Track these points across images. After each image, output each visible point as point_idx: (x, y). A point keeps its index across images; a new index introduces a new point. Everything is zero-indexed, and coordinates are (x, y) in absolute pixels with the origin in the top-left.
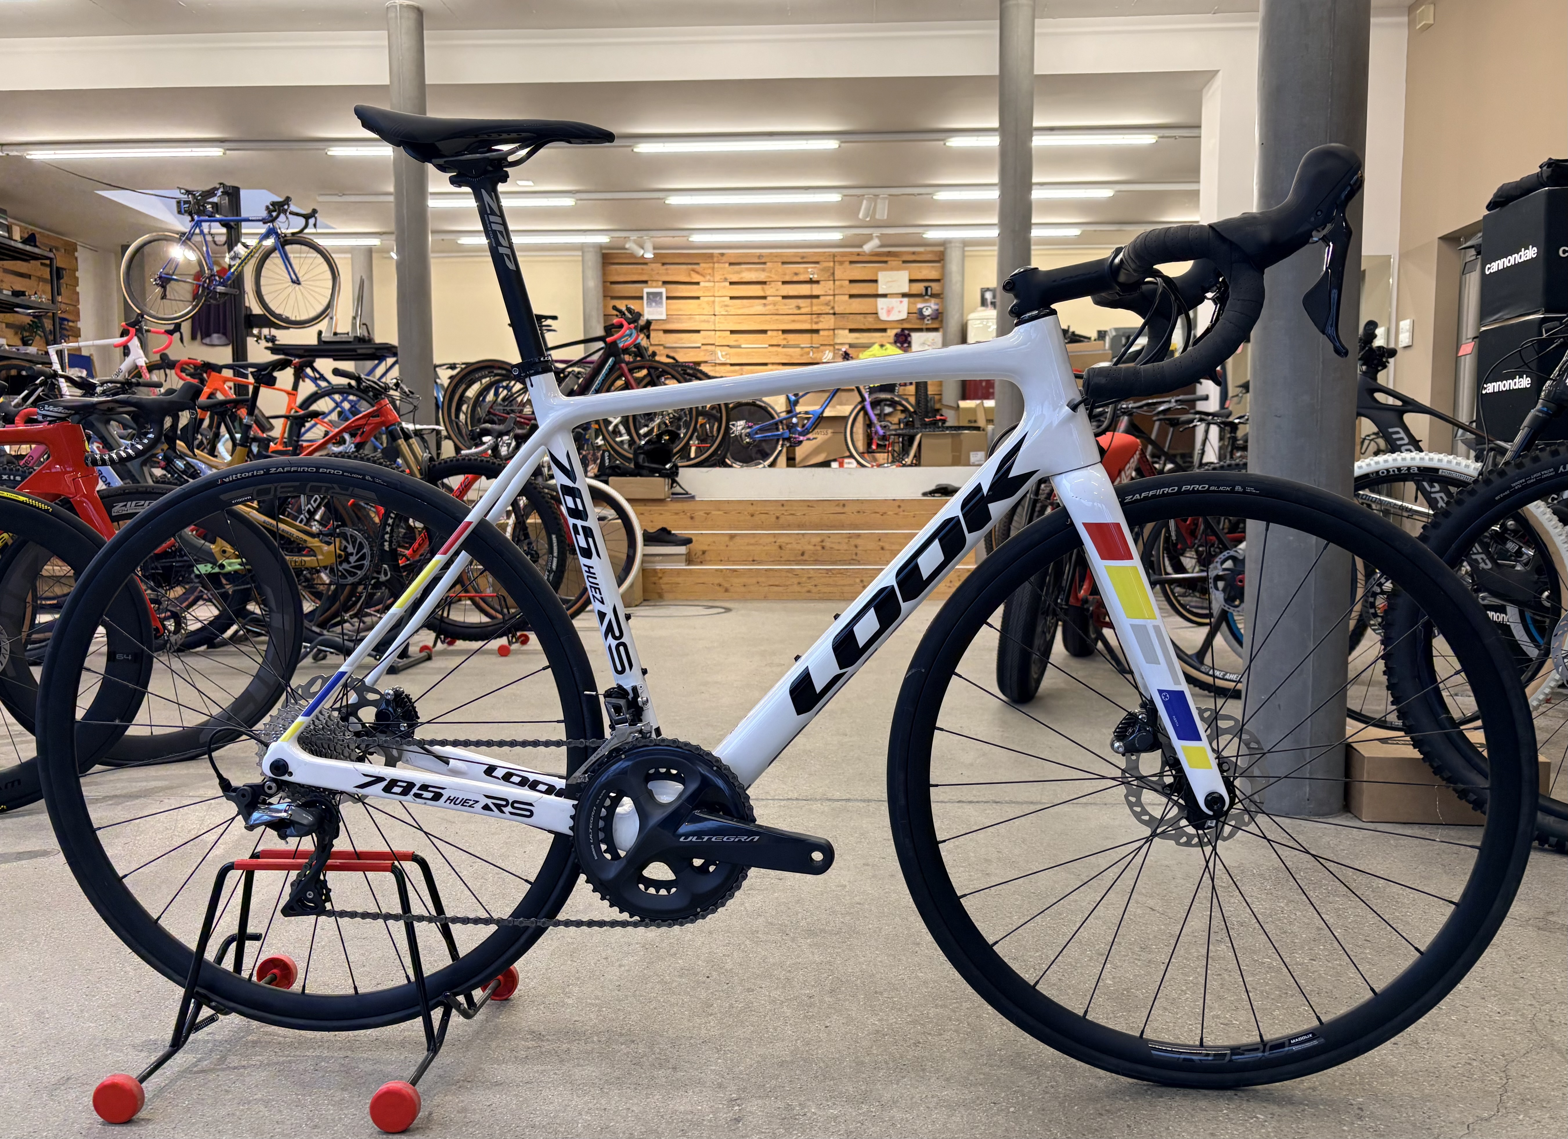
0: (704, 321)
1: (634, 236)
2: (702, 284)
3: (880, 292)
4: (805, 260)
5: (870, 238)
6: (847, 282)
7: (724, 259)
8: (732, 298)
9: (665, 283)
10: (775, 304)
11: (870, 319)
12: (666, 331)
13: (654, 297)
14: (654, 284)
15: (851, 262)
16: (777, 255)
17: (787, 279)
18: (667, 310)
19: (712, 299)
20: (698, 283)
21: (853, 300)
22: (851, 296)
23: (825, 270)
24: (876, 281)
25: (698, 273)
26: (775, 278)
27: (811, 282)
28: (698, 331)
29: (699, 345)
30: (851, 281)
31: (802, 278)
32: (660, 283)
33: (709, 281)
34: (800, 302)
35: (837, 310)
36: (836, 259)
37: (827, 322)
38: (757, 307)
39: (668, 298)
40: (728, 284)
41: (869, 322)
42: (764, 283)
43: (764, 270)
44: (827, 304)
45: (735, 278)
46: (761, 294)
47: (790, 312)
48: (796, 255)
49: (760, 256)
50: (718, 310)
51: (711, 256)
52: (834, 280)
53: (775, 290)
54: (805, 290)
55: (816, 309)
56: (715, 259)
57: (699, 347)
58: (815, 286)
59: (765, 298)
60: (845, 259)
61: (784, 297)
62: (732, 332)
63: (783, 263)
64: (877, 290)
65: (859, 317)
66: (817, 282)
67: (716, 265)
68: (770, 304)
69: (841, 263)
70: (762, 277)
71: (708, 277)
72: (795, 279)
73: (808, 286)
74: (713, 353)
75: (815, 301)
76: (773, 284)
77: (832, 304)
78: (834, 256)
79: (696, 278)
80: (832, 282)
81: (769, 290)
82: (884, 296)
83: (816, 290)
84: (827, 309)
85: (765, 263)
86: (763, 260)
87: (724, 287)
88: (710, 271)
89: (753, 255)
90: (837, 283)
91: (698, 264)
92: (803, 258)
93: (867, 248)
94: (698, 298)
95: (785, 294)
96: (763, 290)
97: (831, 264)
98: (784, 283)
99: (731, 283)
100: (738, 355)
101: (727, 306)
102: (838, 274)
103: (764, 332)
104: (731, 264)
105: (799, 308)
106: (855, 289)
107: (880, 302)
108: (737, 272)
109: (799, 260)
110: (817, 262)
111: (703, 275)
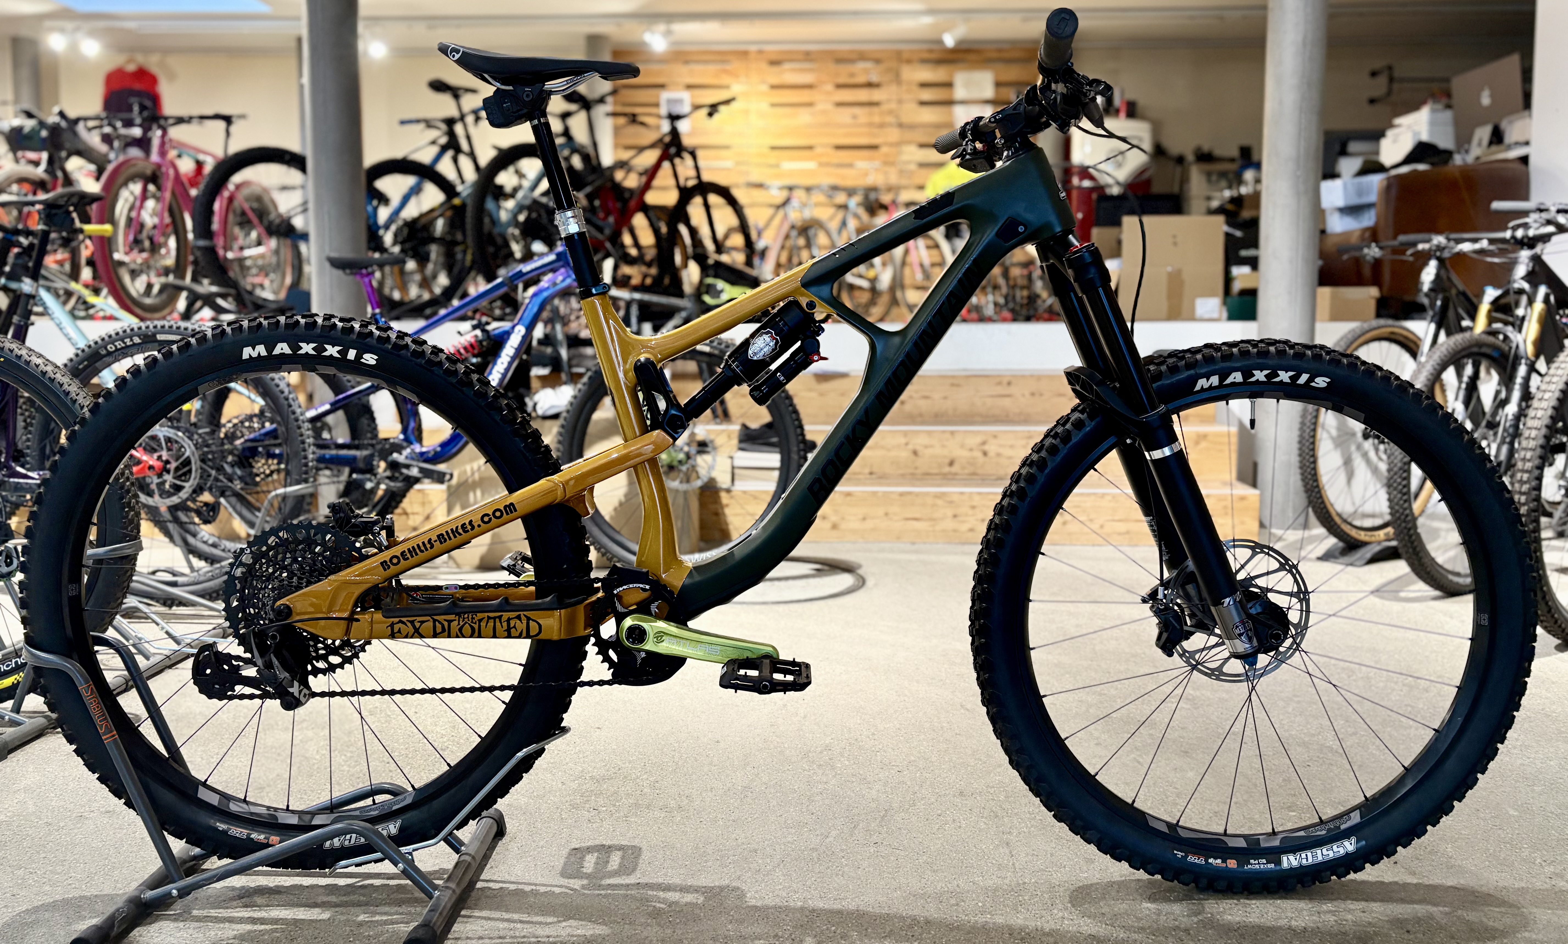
0: (736, 135)
2: (734, 88)
3: (958, 97)
4: (863, 58)
6: (917, 86)
7: (762, 56)
8: (773, 105)
9: (687, 87)
10: (824, 113)
14: (674, 88)
15: (922, 62)
16: (830, 52)
17: (841, 81)
19: (747, 106)
20: (728, 87)
21: (923, 109)
22: (922, 104)
23: (888, 69)
24: (952, 85)
25: (726, 73)
26: (828, 80)
27: (870, 85)
28: (728, 148)
29: (731, 164)
30: (922, 85)
31: (859, 80)
32: (681, 87)
33: (744, 83)
34: (857, 111)
35: (904, 120)
36: (902, 57)
37: (894, 134)
38: (801, 116)
39: (693, 106)
40: (767, 88)
42: (810, 87)
43: (810, 70)
44: (891, 113)
45: (775, 81)
46: (809, 100)
47: (845, 123)
48: (852, 52)
49: (806, 53)
50: (753, 119)
51: (745, 53)
52: (899, 84)
53: (825, 95)
54: (863, 95)
55: (877, 119)
56: (751, 57)
57: (730, 167)
58: (874, 90)
59: (812, 105)
60: (913, 57)
61: (837, 105)
62: (772, 148)
63: (836, 62)
64: (953, 95)
65: (930, 130)
66: (878, 86)
67: (753, 65)
68: (817, 113)
69: (909, 61)
70: (807, 78)
71: (740, 79)
72: (851, 81)
73: (866, 91)
74: (747, 174)
75: (875, 110)
76: (822, 88)
77: (896, 112)
78: (900, 53)
79: (726, 79)
80: (897, 86)
81: (818, 96)
82: (963, 103)
83: (875, 95)
84: (889, 119)
85: (813, 62)
86: (810, 58)
87: (763, 92)
88: (742, 72)
89: (797, 52)
90: (903, 87)
91: (727, 63)
92: (861, 55)
93: (946, 41)
95: (839, 100)
96: (810, 95)
97: (896, 63)
98: (837, 86)
99: (773, 87)
100: (779, 176)
101: (765, 115)
102: (905, 76)
103: (811, 148)
104: (770, 63)
105: (856, 117)
106: (927, 95)
107: (959, 112)
108: (778, 73)
109: (856, 57)
110: (879, 61)
111: (735, 77)
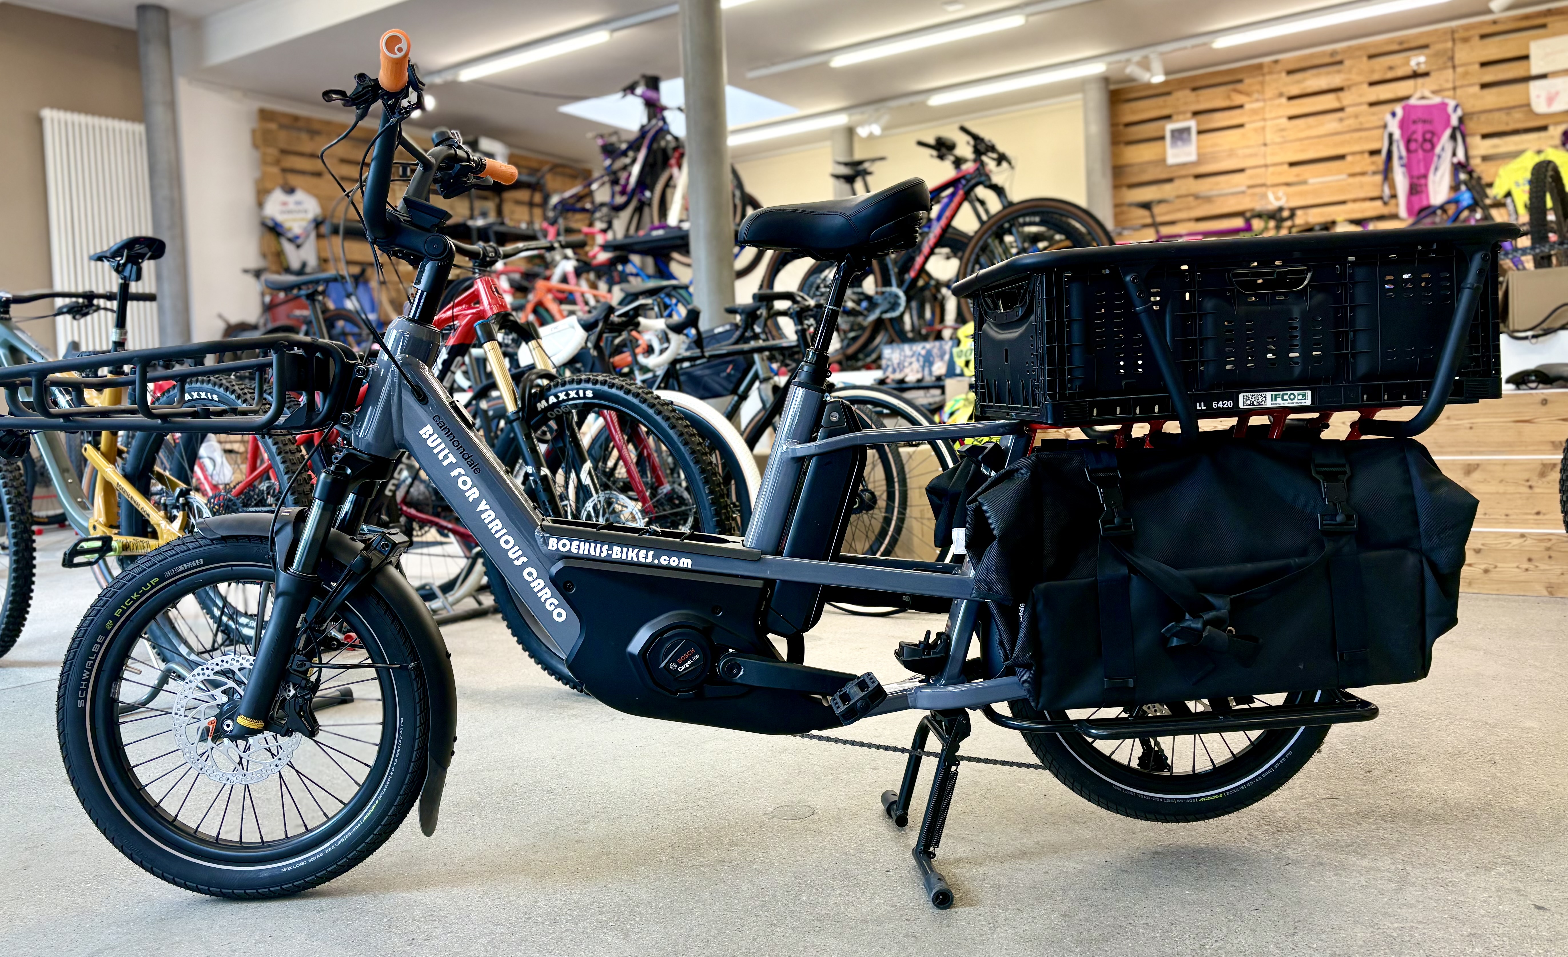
0: (1251, 156)
1: (1136, 56)
2: (1248, 107)
3: (1534, 71)
4: (1405, 46)
6: (1477, 67)
7: (1279, 67)
8: (1291, 118)
9: (1196, 114)
10: (1356, 116)
11: (1518, 115)
12: (1198, 177)
13: (1181, 135)
14: (1181, 117)
15: (1483, 37)
16: (1359, 48)
17: (1376, 77)
18: (1199, 148)
19: (1261, 124)
20: (1241, 107)
21: (1487, 92)
22: (1484, 86)
23: (1437, 54)
24: (1526, 57)
25: (1240, 92)
26: (1360, 79)
27: (1414, 76)
28: (1242, 170)
29: (1243, 188)
30: (1483, 64)
31: (1400, 73)
32: (1189, 115)
33: (1257, 100)
36: (1457, 36)
38: (1330, 124)
39: (1200, 132)
40: (1284, 100)
41: (1518, 120)
42: (1340, 89)
43: (1339, 72)
45: (1295, 91)
46: (1336, 105)
48: (1390, 42)
49: (1333, 53)
50: (1270, 137)
51: (1260, 67)
52: (1454, 67)
53: (1358, 96)
56: (1266, 70)
57: (1243, 192)
58: (1419, 81)
59: (1341, 109)
60: (1472, 32)
61: (1372, 104)
62: (1292, 164)
63: (1371, 57)
64: (1529, 69)
65: (1497, 115)
66: (1426, 74)
67: (1268, 78)
68: (1348, 118)
69: (1465, 40)
70: (1335, 80)
71: (1256, 96)
72: (1390, 75)
73: (1409, 83)
74: (1264, 196)
76: (1354, 89)
78: (1453, 31)
79: (1238, 99)
80: (1450, 71)
81: (1347, 98)
82: (1543, 76)
85: (1340, 62)
86: (1338, 58)
87: (1279, 106)
88: (1258, 87)
89: (1323, 54)
90: (1460, 70)
91: (1240, 81)
92: (1401, 43)
94: (1241, 126)
95: (1373, 98)
96: (1339, 99)
97: (1449, 44)
98: (1372, 84)
99: (1291, 98)
100: (1301, 194)
101: (1283, 130)
102: (1462, 58)
103: (1342, 157)
104: (1290, 72)
106: (1491, 75)
107: (1535, 87)
108: (1298, 82)
109: (1395, 47)
110: (1426, 46)
111: (1248, 94)
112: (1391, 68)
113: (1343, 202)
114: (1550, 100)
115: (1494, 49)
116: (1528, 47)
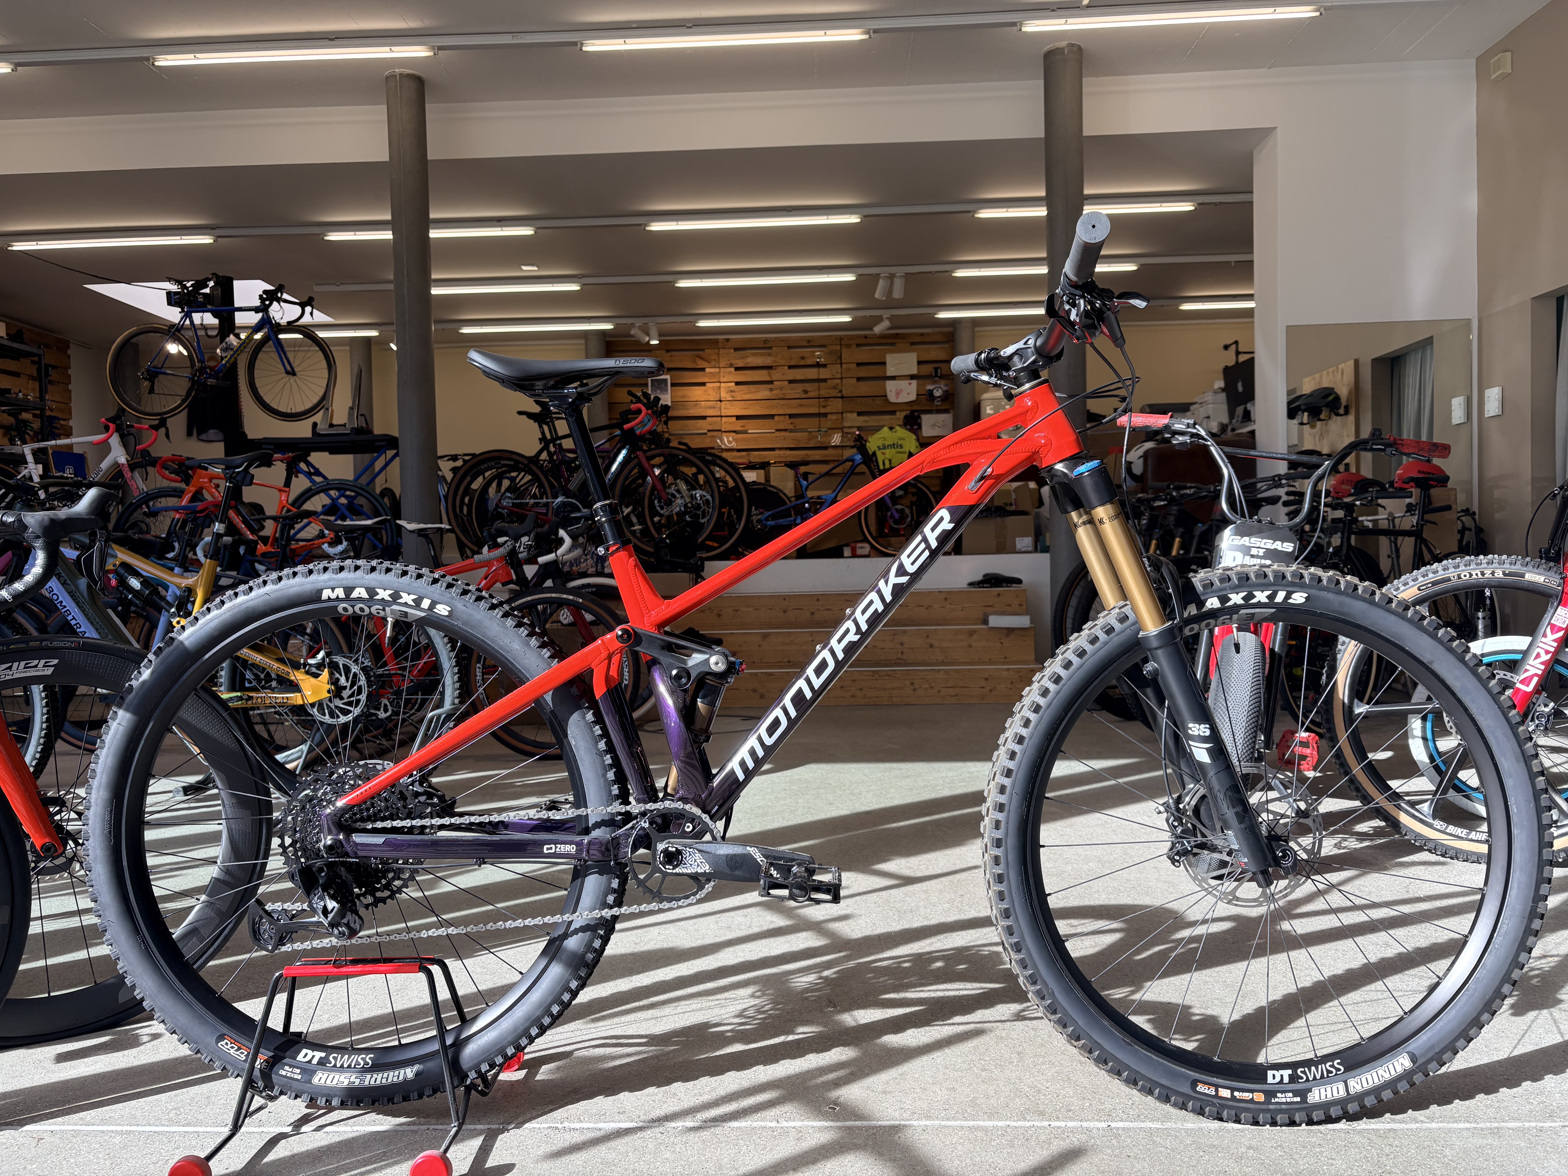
0: (710, 407)
1: (639, 322)
2: (707, 370)
3: (889, 374)
4: (811, 344)
5: (879, 319)
6: (854, 365)
7: (730, 344)
8: (737, 383)
9: (670, 370)
10: (781, 389)
11: (879, 401)
13: (658, 384)
15: (858, 345)
16: (783, 340)
17: (793, 363)
18: (671, 396)
19: (717, 385)
21: (860, 383)
22: (859, 379)
23: (832, 353)
24: (884, 363)
25: (702, 359)
26: (783, 362)
27: (818, 365)
28: (704, 418)
29: (705, 431)
30: (858, 364)
31: (809, 362)
32: (665, 370)
33: (714, 367)
34: (807, 386)
35: (845, 393)
36: (843, 342)
37: (836, 405)
38: (764, 391)
39: (674, 385)
40: (733, 370)
41: (878, 405)
42: (770, 368)
43: (770, 355)
44: (835, 388)
45: (741, 364)
46: (768, 379)
47: (798, 396)
48: (802, 339)
49: (766, 341)
50: (724, 395)
51: (716, 341)
52: (841, 364)
53: (782, 374)
54: (812, 373)
55: (823, 393)
56: (720, 345)
57: (705, 434)
58: (822, 370)
59: (771, 382)
60: (852, 342)
61: (790, 382)
62: (738, 418)
63: (789, 347)
64: (885, 372)
65: (867, 400)
66: (824, 366)
67: (721, 351)
68: (776, 389)
69: (848, 346)
70: (768, 361)
71: (713, 363)
72: (802, 363)
73: (815, 370)
74: (719, 439)
75: (822, 384)
76: (779, 369)
77: (839, 387)
78: (841, 339)
79: (701, 364)
80: (839, 366)
81: (776, 375)
82: (893, 378)
83: (824, 373)
84: (835, 393)
85: (771, 348)
86: (768, 345)
87: (730, 373)
88: (715, 357)
89: (758, 340)
90: (844, 366)
91: (702, 350)
92: (809, 342)
93: (878, 329)
94: (703, 384)
95: (791, 378)
96: (770, 375)
97: (838, 348)
98: (790, 367)
99: (737, 369)
101: (732, 391)
102: (845, 357)
103: (771, 417)
104: (736, 349)
105: (806, 392)
106: (863, 372)
107: (890, 386)
108: (743, 358)
109: (805, 344)
110: (824, 346)
111: (708, 361)
112: (803, 358)
113: (773, 449)
114: (898, 394)
115: (865, 354)
116: (885, 357)
